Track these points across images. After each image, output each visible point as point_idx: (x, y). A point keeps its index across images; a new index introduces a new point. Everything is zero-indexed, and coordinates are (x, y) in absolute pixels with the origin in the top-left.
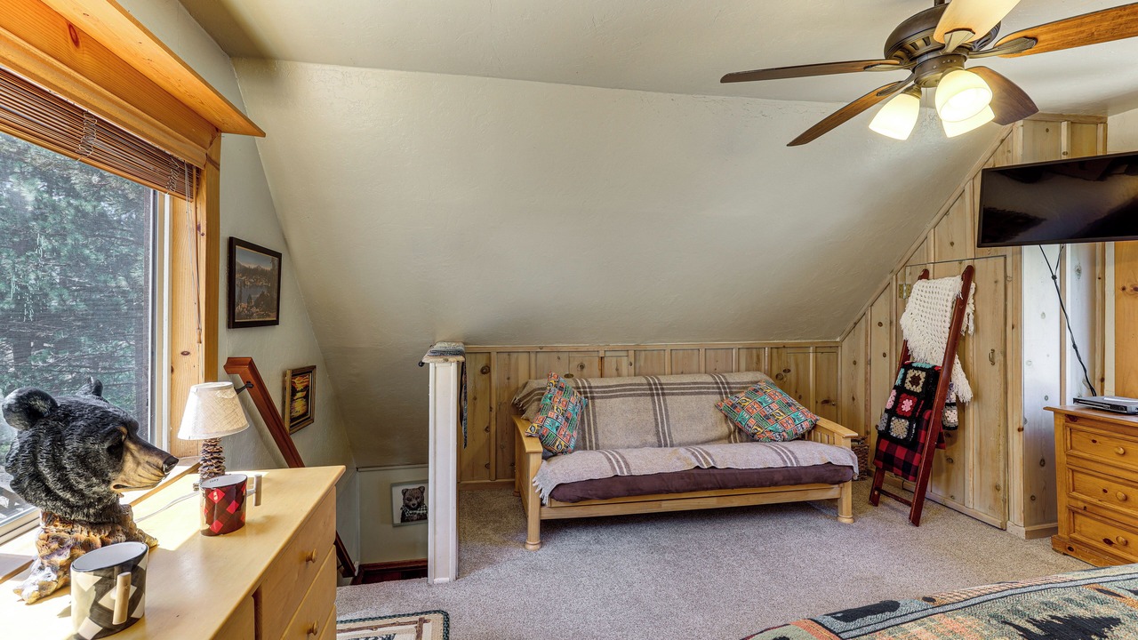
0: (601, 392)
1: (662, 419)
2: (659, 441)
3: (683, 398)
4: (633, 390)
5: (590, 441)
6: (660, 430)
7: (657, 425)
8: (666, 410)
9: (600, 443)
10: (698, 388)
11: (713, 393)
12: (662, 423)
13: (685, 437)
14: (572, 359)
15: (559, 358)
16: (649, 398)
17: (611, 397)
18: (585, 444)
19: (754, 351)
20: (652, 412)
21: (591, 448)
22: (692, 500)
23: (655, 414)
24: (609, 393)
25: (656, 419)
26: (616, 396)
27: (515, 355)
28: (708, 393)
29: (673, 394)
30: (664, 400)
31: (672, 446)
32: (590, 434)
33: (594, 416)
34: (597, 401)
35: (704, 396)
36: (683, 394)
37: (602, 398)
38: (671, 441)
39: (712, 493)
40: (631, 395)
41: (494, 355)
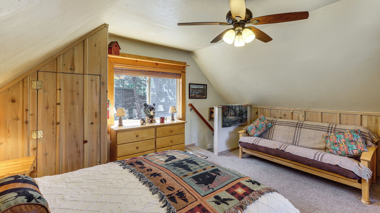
0: (279, 123)
1: (297, 136)
2: (293, 143)
3: (309, 130)
4: (290, 124)
5: (270, 137)
6: (295, 139)
7: (294, 138)
8: (300, 133)
9: (273, 139)
10: (318, 128)
11: (324, 131)
12: (297, 137)
13: (304, 144)
14: (281, 112)
15: (277, 112)
16: (295, 128)
17: (281, 125)
18: (268, 138)
19: (374, 118)
20: (294, 133)
21: (270, 139)
22: (284, 162)
23: (295, 134)
24: (281, 124)
25: (295, 136)
26: (283, 125)
27: (265, 109)
28: (322, 130)
29: (305, 128)
30: (300, 130)
31: (298, 146)
32: (271, 135)
33: (274, 130)
34: (276, 125)
35: (319, 131)
36: (309, 129)
37: (278, 125)
38: (298, 144)
39: (289, 161)
40: (288, 126)
41: (259, 109)
